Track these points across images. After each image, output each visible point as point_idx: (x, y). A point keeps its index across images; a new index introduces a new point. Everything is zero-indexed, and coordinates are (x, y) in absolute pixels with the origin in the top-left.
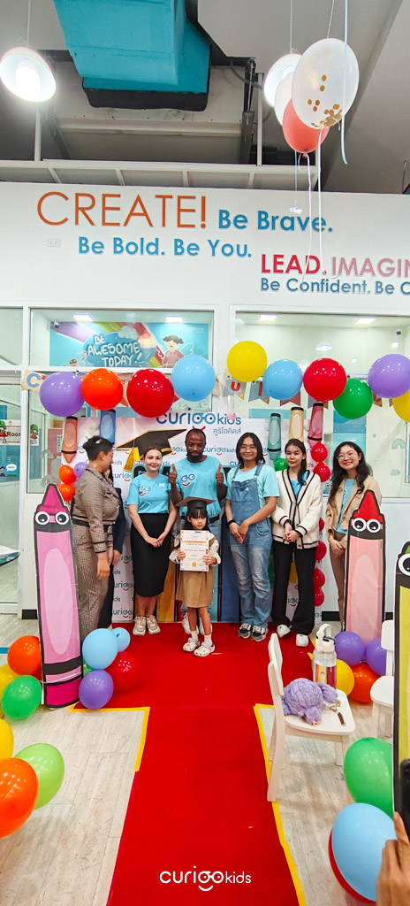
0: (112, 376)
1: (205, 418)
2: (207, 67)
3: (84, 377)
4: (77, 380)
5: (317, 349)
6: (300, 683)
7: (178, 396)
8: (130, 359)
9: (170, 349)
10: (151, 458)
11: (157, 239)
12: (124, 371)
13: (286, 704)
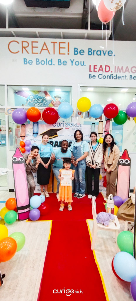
0: (37, 110)
1: (69, 125)
3: (27, 110)
4: (25, 111)
6: (102, 213)
7: (60, 117)
8: (43, 104)
9: (56, 100)
11: (52, 59)
12: (41, 108)
13: (97, 220)
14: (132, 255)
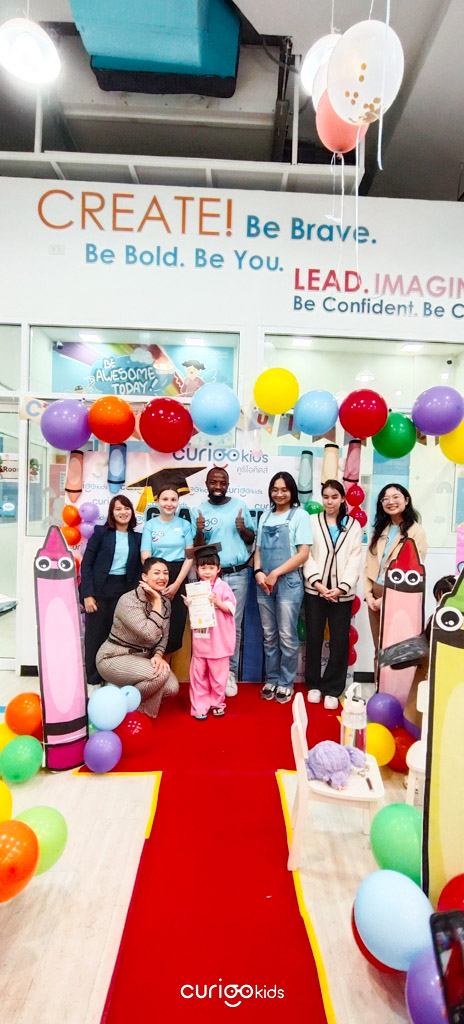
0: (124, 405)
1: (228, 455)
2: (237, 45)
3: (91, 405)
4: (84, 409)
5: (357, 379)
6: (325, 747)
7: (197, 429)
8: (144, 386)
9: (190, 376)
10: (166, 499)
11: (176, 249)
12: (137, 400)
13: (311, 768)
14: (419, 884)
